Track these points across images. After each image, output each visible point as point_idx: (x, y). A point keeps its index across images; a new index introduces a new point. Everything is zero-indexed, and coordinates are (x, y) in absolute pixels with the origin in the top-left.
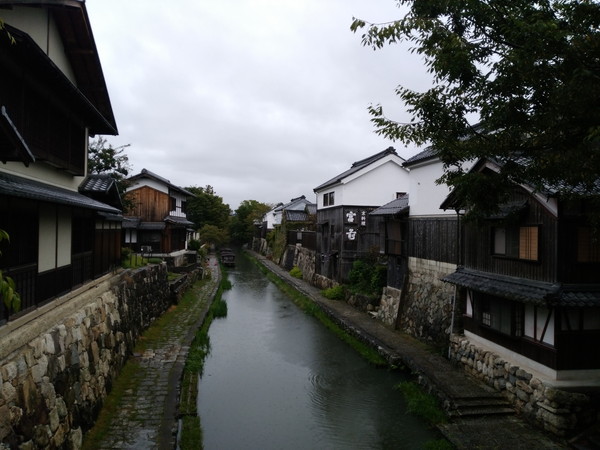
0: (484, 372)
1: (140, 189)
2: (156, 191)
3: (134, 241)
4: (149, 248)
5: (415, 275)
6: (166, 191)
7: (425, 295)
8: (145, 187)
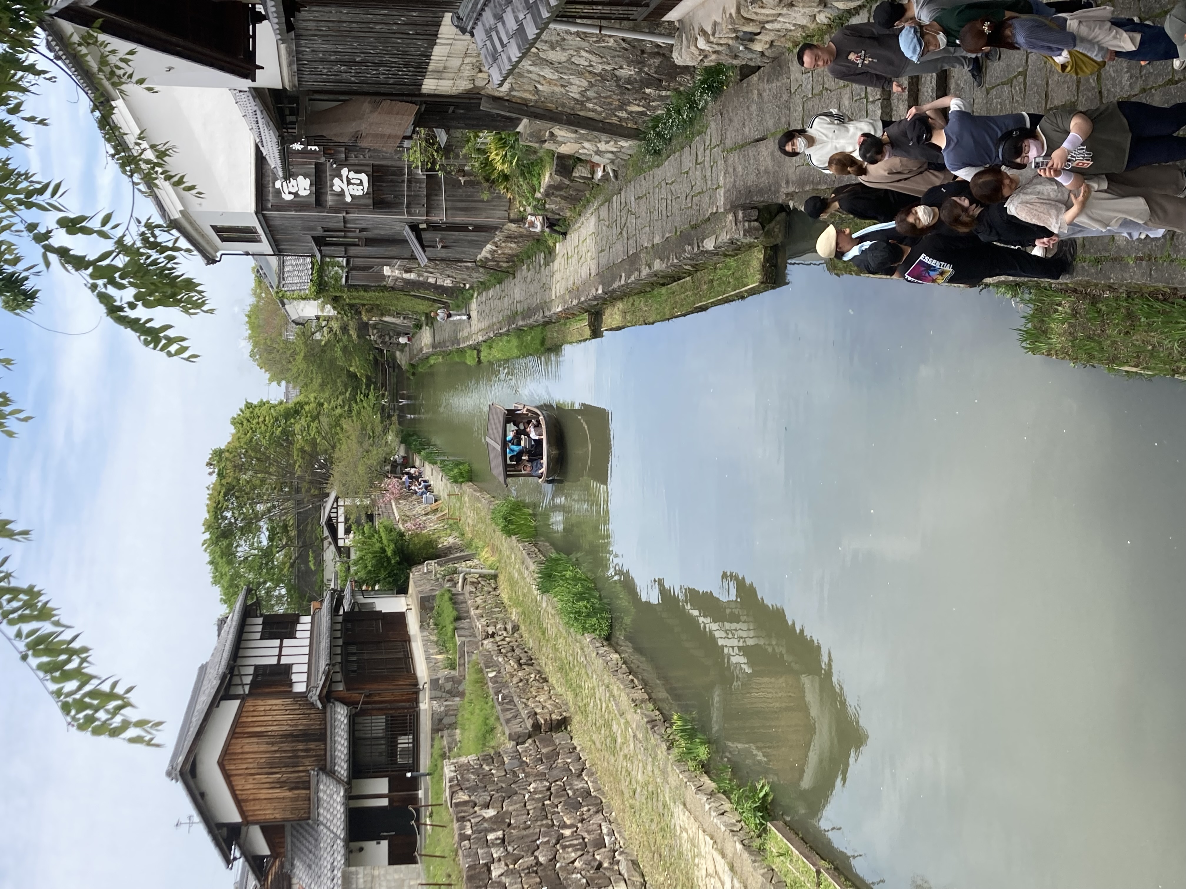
0: (804, 21)
1: (228, 777)
2: (234, 734)
3: (381, 785)
4: (404, 741)
5: (480, 83)
6: (232, 707)
7: (548, 73)
8: (221, 764)
